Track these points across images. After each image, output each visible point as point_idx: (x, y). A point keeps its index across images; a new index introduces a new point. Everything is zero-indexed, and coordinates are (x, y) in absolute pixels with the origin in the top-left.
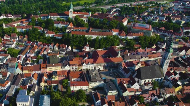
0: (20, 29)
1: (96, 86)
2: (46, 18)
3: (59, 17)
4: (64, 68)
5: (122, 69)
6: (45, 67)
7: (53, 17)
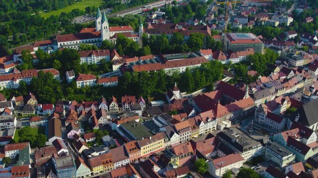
0: (7, 82)
1: (250, 157)
2: (49, 48)
3: (78, 41)
4: (169, 140)
5: (264, 118)
6: (136, 149)
7: (65, 43)
